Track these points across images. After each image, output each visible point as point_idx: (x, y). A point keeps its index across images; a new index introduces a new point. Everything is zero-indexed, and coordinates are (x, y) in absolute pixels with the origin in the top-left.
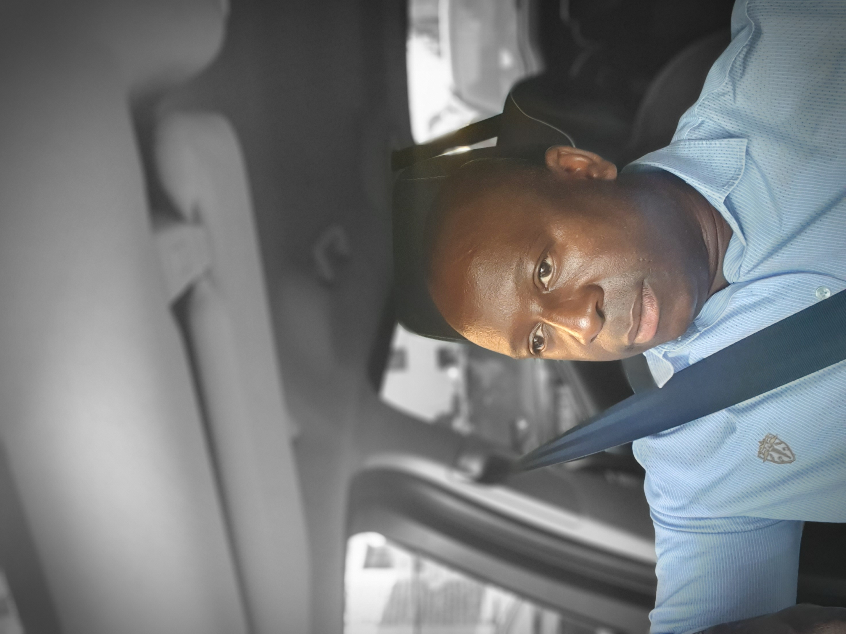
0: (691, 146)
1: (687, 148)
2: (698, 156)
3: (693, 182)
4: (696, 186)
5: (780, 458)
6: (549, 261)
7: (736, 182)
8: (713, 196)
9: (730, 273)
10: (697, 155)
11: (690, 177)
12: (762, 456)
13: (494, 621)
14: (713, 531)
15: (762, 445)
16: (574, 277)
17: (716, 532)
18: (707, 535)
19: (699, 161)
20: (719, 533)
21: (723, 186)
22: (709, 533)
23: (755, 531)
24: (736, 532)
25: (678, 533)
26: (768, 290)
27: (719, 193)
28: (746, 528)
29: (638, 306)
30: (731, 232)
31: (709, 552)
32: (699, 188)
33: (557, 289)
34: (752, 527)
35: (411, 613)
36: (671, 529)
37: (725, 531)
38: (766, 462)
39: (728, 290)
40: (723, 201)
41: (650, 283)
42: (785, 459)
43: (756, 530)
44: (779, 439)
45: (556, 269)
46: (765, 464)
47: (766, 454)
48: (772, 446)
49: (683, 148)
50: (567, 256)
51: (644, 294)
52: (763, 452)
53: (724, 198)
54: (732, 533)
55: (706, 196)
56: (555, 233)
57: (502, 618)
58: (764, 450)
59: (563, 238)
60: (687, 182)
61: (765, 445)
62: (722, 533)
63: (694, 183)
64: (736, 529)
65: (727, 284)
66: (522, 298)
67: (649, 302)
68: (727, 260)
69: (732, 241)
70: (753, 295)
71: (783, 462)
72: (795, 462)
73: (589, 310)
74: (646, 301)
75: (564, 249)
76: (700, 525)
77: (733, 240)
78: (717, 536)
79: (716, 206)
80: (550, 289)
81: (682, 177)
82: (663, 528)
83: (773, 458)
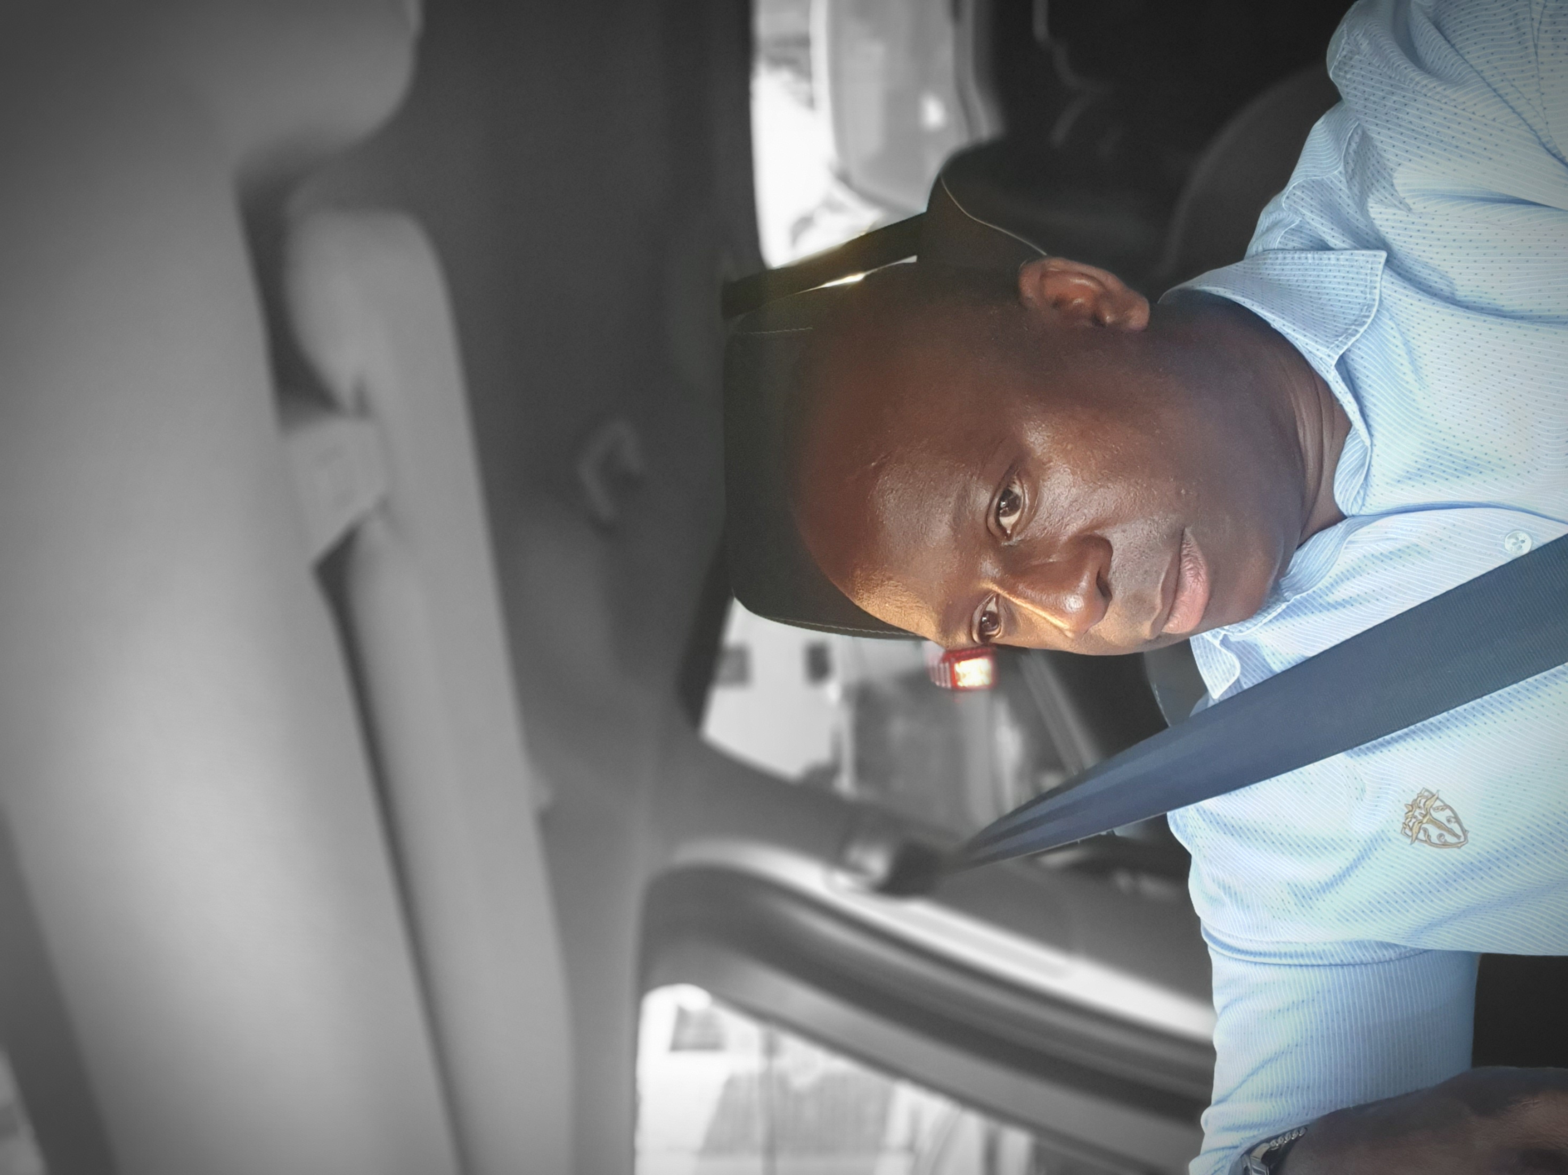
0: (1287, 261)
1: (1280, 264)
2: (1297, 281)
3: (1284, 325)
4: (1288, 334)
5: (1441, 836)
6: (1017, 490)
7: (1362, 330)
8: (1318, 353)
9: (1347, 497)
10: (1296, 279)
11: (1279, 317)
12: (1408, 831)
13: (911, 1148)
14: (1320, 962)
15: (1410, 811)
16: (1059, 521)
17: (1326, 962)
18: (1310, 969)
19: (1299, 288)
20: (1331, 965)
21: (1337, 336)
22: (1313, 966)
23: (1397, 962)
24: (1362, 963)
25: (1258, 967)
26: (1416, 531)
27: (1328, 347)
28: (1381, 956)
29: (1173, 577)
30: (1348, 425)
31: (1313, 1000)
32: (1293, 337)
33: (1028, 539)
34: (1393, 955)
35: (759, 1131)
36: (1243, 961)
37: (1342, 961)
38: (1417, 844)
39: (1341, 528)
40: (1334, 363)
41: (1195, 534)
42: (1450, 839)
43: (1398, 960)
44: (1442, 801)
45: (1027, 506)
46: (1413, 848)
47: (1415, 829)
48: (1428, 813)
49: (1272, 264)
50: (1049, 483)
51: (1185, 552)
52: (1411, 824)
53: (1337, 357)
54: (1354, 965)
55: (1305, 351)
56: (1030, 438)
57: (926, 1143)
58: (1414, 820)
59: (1044, 449)
60: (1272, 326)
61: (1415, 811)
62: (1336, 965)
63: (1285, 328)
64: (1363, 958)
65: (1341, 517)
66: (963, 554)
67: (1191, 569)
68: (1340, 474)
69: (1349, 439)
70: (1388, 539)
71: (1445, 845)
72: (1466, 845)
73: (1084, 584)
74: (1187, 566)
75: (1042, 466)
76: (1296, 952)
77: (1351, 437)
78: (1328, 971)
79: (1322, 371)
80: (1015, 539)
81: (1265, 316)
82: (1230, 958)
83: (1429, 836)
